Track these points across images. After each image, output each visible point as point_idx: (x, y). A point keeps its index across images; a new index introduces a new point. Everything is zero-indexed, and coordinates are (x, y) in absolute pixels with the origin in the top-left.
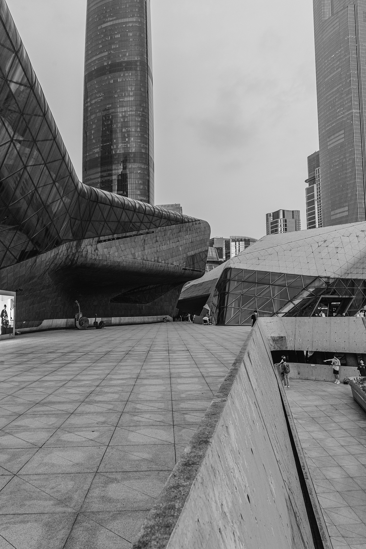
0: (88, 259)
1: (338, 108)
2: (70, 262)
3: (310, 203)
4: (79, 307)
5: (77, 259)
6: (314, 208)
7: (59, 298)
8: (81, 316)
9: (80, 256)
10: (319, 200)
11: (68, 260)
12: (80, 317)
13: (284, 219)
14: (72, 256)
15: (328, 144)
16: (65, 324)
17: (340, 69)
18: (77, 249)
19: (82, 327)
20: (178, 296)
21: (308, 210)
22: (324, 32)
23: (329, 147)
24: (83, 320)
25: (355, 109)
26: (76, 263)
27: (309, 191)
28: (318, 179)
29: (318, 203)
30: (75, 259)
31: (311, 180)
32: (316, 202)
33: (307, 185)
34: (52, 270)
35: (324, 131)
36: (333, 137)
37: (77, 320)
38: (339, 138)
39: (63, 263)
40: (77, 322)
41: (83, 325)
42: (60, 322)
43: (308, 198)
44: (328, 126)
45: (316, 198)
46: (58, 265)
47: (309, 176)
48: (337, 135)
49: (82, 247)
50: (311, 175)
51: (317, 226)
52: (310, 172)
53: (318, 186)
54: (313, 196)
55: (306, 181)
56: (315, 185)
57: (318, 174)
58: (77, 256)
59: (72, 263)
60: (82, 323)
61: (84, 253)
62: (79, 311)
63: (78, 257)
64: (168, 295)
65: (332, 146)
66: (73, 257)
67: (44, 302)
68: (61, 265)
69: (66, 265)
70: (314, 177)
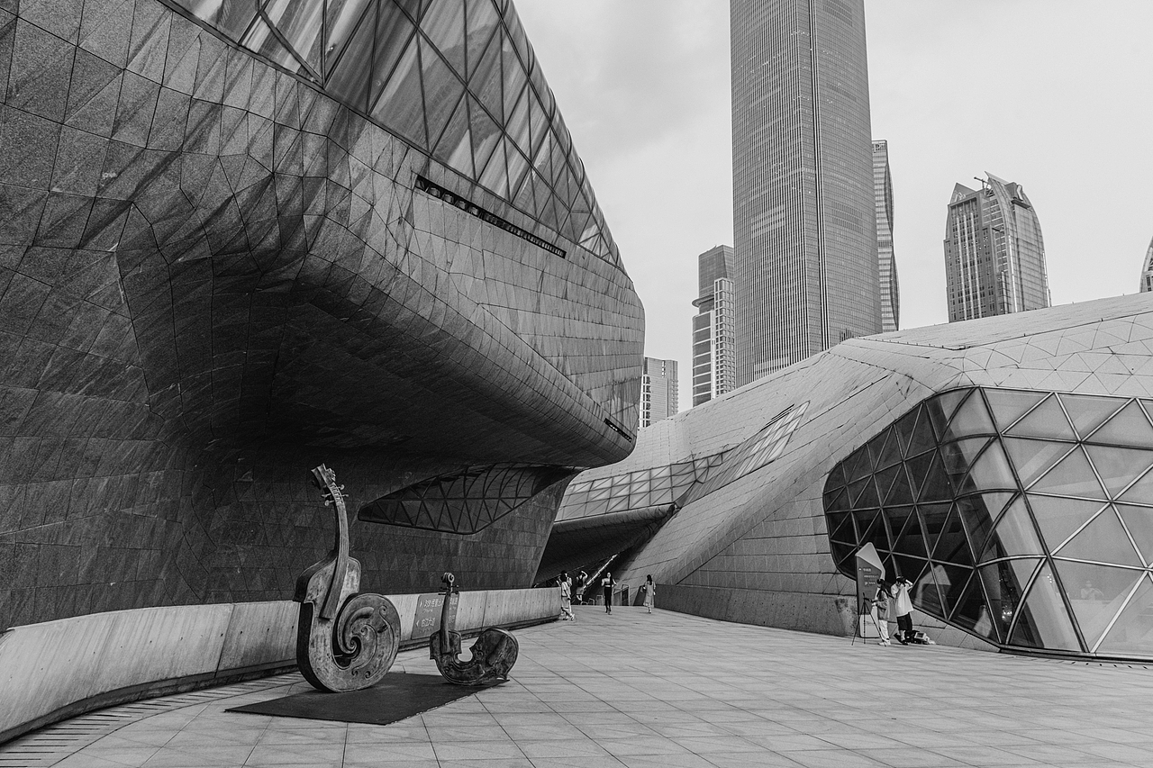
0: (369, 254)
1: (774, 161)
2: (276, 231)
3: (701, 348)
4: (343, 516)
5: (317, 228)
6: (708, 358)
7: (155, 477)
8: (350, 583)
9: (333, 215)
10: (719, 342)
11: (265, 211)
12: (343, 596)
13: (646, 376)
14: (295, 191)
15: (753, 228)
16: (216, 642)
17: (779, 89)
18: (326, 158)
19: (355, 672)
20: (554, 514)
21: (696, 361)
22: (750, 18)
23: (753, 236)
24: (367, 616)
25: (806, 166)
26: (306, 251)
27: (700, 322)
28: (719, 300)
29: (717, 348)
30: (309, 221)
31: (705, 302)
32: (713, 347)
33: (696, 311)
34: (151, 233)
35: (744, 203)
36: (762, 216)
37: (323, 620)
38: (776, 218)
39: (231, 216)
40: (322, 633)
41: (363, 659)
42: (175, 638)
43: (698, 337)
44: (753, 194)
45: (713, 339)
46: (202, 215)
47: (701, 293)
48: (770, 212)
49: (352, 160)
50: (706, 291)
51: (714, 395)
52: (702, 286)
53: (719, 315)
54: (707, 334)
55: (694, 303)
56: (713, 313)
57: (719, 291)
58: (320, 209)
59: (283, 241)
60: (357, 640)
61: (357, 207)
62: (344, 548)
63: (325, 215)
64: (530, 511)
65: (760, 232)
66: (297, 202)
67: (62, 483)
68: (218, 225)
69: (248, 247)
70: (710, 296)
